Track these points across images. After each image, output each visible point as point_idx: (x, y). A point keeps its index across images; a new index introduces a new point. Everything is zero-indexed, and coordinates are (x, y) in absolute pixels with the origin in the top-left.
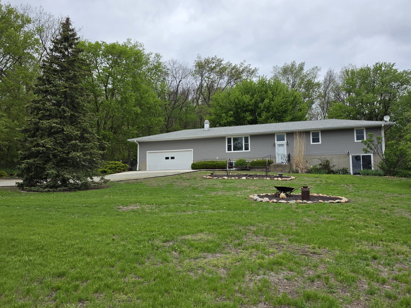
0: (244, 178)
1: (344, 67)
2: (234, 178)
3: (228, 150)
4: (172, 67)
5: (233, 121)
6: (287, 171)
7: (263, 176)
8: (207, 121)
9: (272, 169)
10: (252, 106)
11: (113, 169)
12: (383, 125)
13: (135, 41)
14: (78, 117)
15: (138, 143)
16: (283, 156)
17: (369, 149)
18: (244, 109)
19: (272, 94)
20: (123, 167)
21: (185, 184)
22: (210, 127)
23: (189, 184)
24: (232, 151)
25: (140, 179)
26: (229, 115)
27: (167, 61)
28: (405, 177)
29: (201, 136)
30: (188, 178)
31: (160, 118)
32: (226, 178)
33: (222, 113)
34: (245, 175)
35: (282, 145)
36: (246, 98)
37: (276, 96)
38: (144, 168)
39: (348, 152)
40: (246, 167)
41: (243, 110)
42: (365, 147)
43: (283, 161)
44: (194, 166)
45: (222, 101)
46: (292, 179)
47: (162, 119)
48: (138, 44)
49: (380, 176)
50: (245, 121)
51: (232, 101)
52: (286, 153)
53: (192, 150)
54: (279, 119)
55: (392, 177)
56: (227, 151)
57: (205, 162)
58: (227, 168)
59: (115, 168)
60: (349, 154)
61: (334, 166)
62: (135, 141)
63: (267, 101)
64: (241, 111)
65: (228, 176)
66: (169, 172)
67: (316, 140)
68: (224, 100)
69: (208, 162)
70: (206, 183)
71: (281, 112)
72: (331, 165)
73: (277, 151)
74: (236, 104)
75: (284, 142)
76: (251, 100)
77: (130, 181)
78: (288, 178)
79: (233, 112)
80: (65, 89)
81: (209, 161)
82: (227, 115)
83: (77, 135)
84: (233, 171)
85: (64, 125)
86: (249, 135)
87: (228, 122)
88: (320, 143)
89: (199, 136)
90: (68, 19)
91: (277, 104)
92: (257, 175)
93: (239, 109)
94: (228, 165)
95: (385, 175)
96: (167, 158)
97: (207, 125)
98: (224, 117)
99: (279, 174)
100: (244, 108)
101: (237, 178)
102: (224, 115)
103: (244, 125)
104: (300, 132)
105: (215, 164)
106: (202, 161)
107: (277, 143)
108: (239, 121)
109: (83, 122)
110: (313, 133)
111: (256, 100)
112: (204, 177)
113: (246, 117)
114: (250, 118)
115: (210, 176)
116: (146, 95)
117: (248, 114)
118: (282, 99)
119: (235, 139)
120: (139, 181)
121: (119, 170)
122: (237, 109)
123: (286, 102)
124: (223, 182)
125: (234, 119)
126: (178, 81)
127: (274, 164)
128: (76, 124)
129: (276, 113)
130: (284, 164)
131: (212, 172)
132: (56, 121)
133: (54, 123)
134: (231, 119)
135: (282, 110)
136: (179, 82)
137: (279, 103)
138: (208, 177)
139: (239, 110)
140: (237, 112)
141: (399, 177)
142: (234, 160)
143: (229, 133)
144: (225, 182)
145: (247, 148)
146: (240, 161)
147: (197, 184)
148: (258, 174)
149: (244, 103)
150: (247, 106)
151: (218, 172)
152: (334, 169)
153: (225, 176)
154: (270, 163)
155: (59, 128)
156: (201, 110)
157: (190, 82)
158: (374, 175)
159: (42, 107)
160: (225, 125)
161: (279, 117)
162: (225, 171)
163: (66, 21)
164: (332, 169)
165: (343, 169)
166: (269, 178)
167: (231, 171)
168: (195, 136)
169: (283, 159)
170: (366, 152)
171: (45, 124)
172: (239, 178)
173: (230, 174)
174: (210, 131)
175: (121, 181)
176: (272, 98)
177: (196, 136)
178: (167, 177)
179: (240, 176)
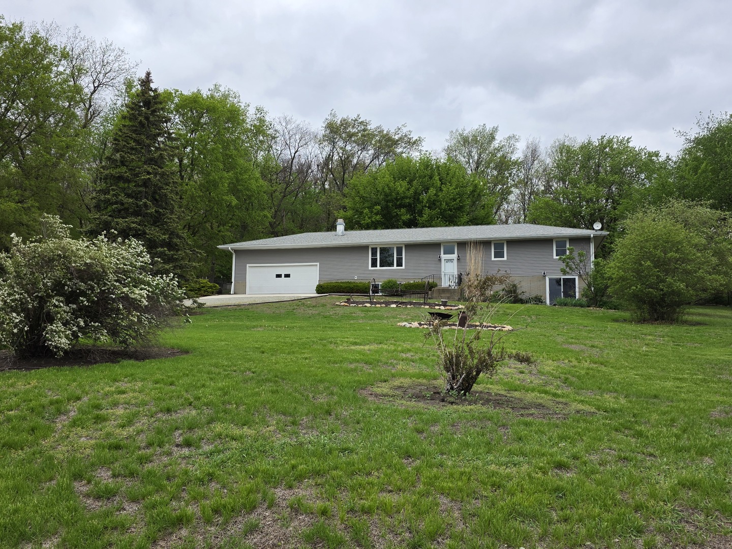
0: (394, 306)
1: (558, 140)
2: (379, 306)
3: (372, 266)
4: (284, 128)
5: (380, 221)
6: (457, 298)
7: (421, 304)
8: (340, 221)
9: (435, 295)
10: (410, 198)
11: (196, 290)
12: (592, 236)
13: (227, 89)
14: (163, 215)
15: (233, 252)
16: (451, 277)
17: (568, 270)
18: (398, 203)
19: (440, 180)
20: (211, 287)
21: (311, 312)
22: (346, 230)
23: (317, 312)
24: (378, 267)
25: (243, 305)
26: (375, 211)
27: (276, 118)
28: (615, 309)
29: (331, 243)
30: (314, 304)
31: (266, 212)
32: (368, 305)
33: (365, 208)
34: (395, 303)
35: (451, 260)
36: (401, 187)
37: (445, 184)
38: (242, 290)
39: (544, 273)
40: (397, 291)
41: (396, 205)
42: (563, 266)
43: (451, 284)
44: (320, 289)
45: (365, 189)
46: (459, 309)
47: (269, 214)
48: (231, 93)
49: (582, 307)
50: (400, 222)
51: (380, 189)
52: (456, 273)
53: (318, 264)
54: (450, 220)
55: (598, 309)
56: (370, 268)
57: (336, 282)
58: (371, 292)
59: (199, 289)
60: (545, 276)
61: (523, 292)
62: (230, 248)
63: (432, 191)
64: (392, 205)
65: (371, 303)
66: (285, 297)
67: (499, 254)
68: (367, 187)
69: (341, 282)
70: (340, 311)
71: (454, 209)
72: (519, 291)
73: (443, 269)
74: (386, 195)
75: (454, 256)
76: (408, 190)
77: (229, 307)
78: (454, 306)
79: (381, 207)
80: (148, 176)
81: (343, 281)
82: (372, 212)
83: (164, 240)
84: (379, 297)
85: (145, 226)
86: (404, 244)
87: (372, 222)
88: (505, 258)
89: (329, 243)
90: (148, 74)
91: (447, 197)
92: (412, 302)
93: (390, 202)
94: (371, 287)
95: (589, 307)
96: (279, 276)
97: (340, 227)
98: (367, 215)
99: (442, 301)
100: (397, 201)
101: (384, 305)
102: (366, 211)
103: (398, 228)
104: (476, 243)
105: (352, 286)
106: (332, 281)
107: (444, 257)
108: (389, 222)
109: (171, 222)
110: (495, 244)
111: (417, 189)
112: (337, 303)
113: (401, 215)
114: (406, 217)
115: (345, 302)
116: (244, 177)
117: (403, 210)
118: (455, 189)
119: (383, 250)
120: (242, 307)
121: (205, 292)
122: (387, 202)
123: (460, 195)
124: (363, 310)
125: (382, 219)
126: (293, 151)
127: (438, 287)
128: (160, 225)
129: (445, 210)
130: (453, 288)
131: (349, 297)
132: (136, 220)
133: (133, 223)
134: (378, 217)
135: (456, 206)
136: (296, 152)
137: (450, 195)
138: (343, 304)
139: (390, 204)
140: (387, 207)
141: (607, 309)
142: (380, 280)
143: (374, 241)
144: (368, 311)
145: (399, 264)
146: (389, 282)
147: (329, 312)
148: (414, 301)
149: (398, 194)
150: (403, 198)
151: (356, 298)
152: (523, 297)
153: (367, 302)
154: (431, 286)
155: (139, 230)
156: (329, 200)
157: (312, 154)
158: (574, 306)
159: (115, 199)
160: (368, 227)
161: (450, 216)
162: (368, 296)
163: (146, 77)
164: (520, 297)
165: (536, 297)
166: (428, 307)
167: (376, 297)
168: (322, 244)
169: (451, 281)
170: (565, 272)
171: (121, 223)
172: (386, 306)
173: (375, 300)
174: (345, 236)
175: (217, 307)
176: (440, 187)
177: (324, 243)
178: (282, 303)
179: (387, 304)
